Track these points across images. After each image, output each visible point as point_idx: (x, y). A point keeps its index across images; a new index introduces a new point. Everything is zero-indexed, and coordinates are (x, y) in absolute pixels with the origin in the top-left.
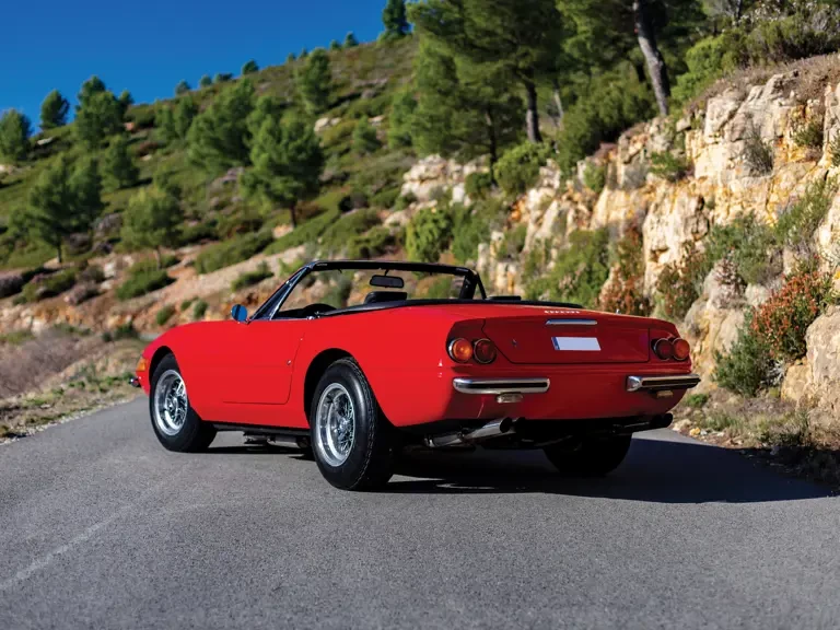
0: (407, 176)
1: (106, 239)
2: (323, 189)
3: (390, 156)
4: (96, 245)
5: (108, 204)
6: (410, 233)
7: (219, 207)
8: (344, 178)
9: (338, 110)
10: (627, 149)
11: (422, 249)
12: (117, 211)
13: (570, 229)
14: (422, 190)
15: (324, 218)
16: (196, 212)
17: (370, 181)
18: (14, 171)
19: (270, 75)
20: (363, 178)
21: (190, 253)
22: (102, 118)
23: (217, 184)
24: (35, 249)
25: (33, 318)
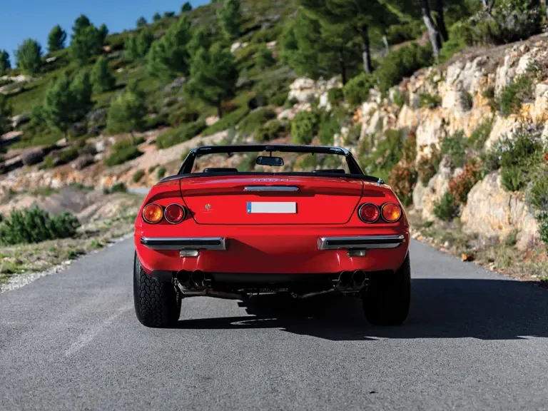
0: (292, 86)
1: (97, 125)
2: (237, 93)
3: (282, 70)
4: (90, 130)
5: (96, 102)
6: (294, 125)
7: (170, 104)
8: (250, 85)
9: (246, 37)
10: (414, 84)
11: (301, 136)
12: (102, 107)
13: (385, 128)
14: (302, 96)
15: (239, 112)
16: (155, 108)
17: (268, 87)
18: (31, 81)
19: (200, 13)
20: (264, 85)
21: (152, 135)
22: (90, 44)
23: (168, 89)
24: (49, 133)
25: (52, 178)
